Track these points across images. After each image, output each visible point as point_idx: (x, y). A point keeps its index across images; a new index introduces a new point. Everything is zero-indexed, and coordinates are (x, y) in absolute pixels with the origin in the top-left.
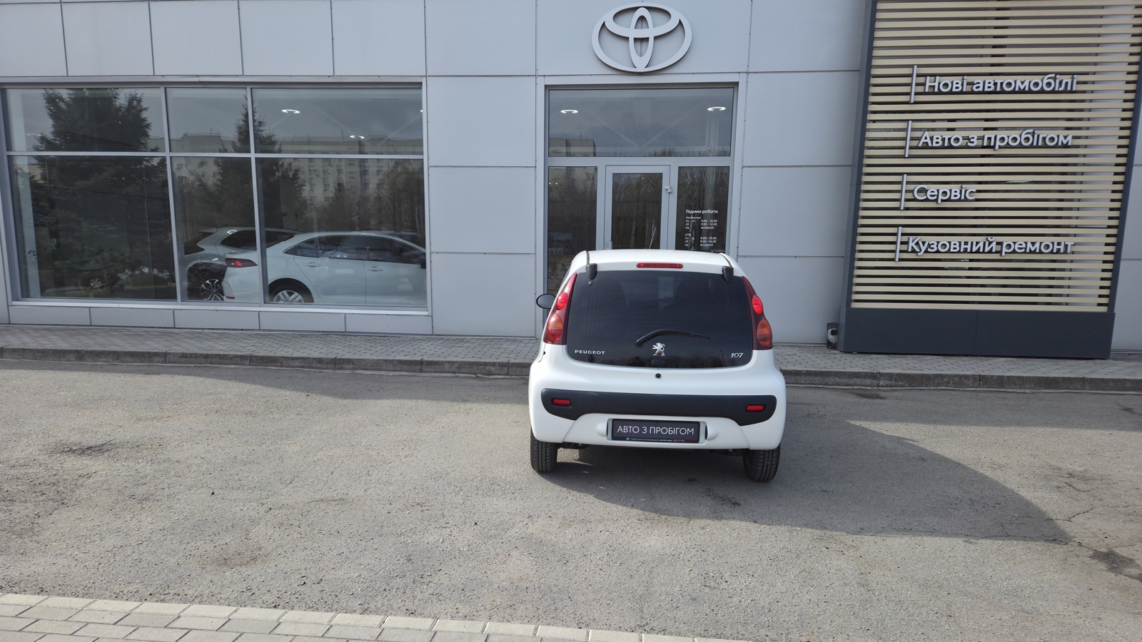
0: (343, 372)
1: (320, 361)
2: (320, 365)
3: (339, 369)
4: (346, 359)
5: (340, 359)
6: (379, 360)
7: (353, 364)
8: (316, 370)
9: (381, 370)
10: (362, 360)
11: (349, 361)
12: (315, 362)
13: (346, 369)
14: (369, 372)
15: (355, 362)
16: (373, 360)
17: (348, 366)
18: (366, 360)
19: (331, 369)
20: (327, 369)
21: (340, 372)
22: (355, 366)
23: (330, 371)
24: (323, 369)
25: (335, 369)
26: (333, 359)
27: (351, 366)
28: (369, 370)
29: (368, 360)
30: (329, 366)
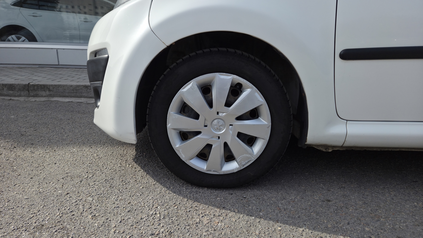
0: (38, 99)
1: (11, 87)
2: (11, 92)
3: (34, 96)
4: (41, 85)
5: (34, 86)
6: (78, 86)
7: (50, 90)
8: (6, 98)
9: (81, 97)
10: (59, 86)
11: (44, 87)
12: (5, 89)
13: (42, 96)
14: (67, 100)
15: (51, 88)
16: (71, 86)
17: (43, 93)
18: (64, 86)
19: (24, 96)
20: (20, 96)
21: (33, 99)
22: (51, 93)
23: (22, 99)
24: (15, 96)
25: (29, 96)
26: (25, 85)
27: (48, 93)
28: (67, 97)
29: (66, 85)
30: (22, 93)
